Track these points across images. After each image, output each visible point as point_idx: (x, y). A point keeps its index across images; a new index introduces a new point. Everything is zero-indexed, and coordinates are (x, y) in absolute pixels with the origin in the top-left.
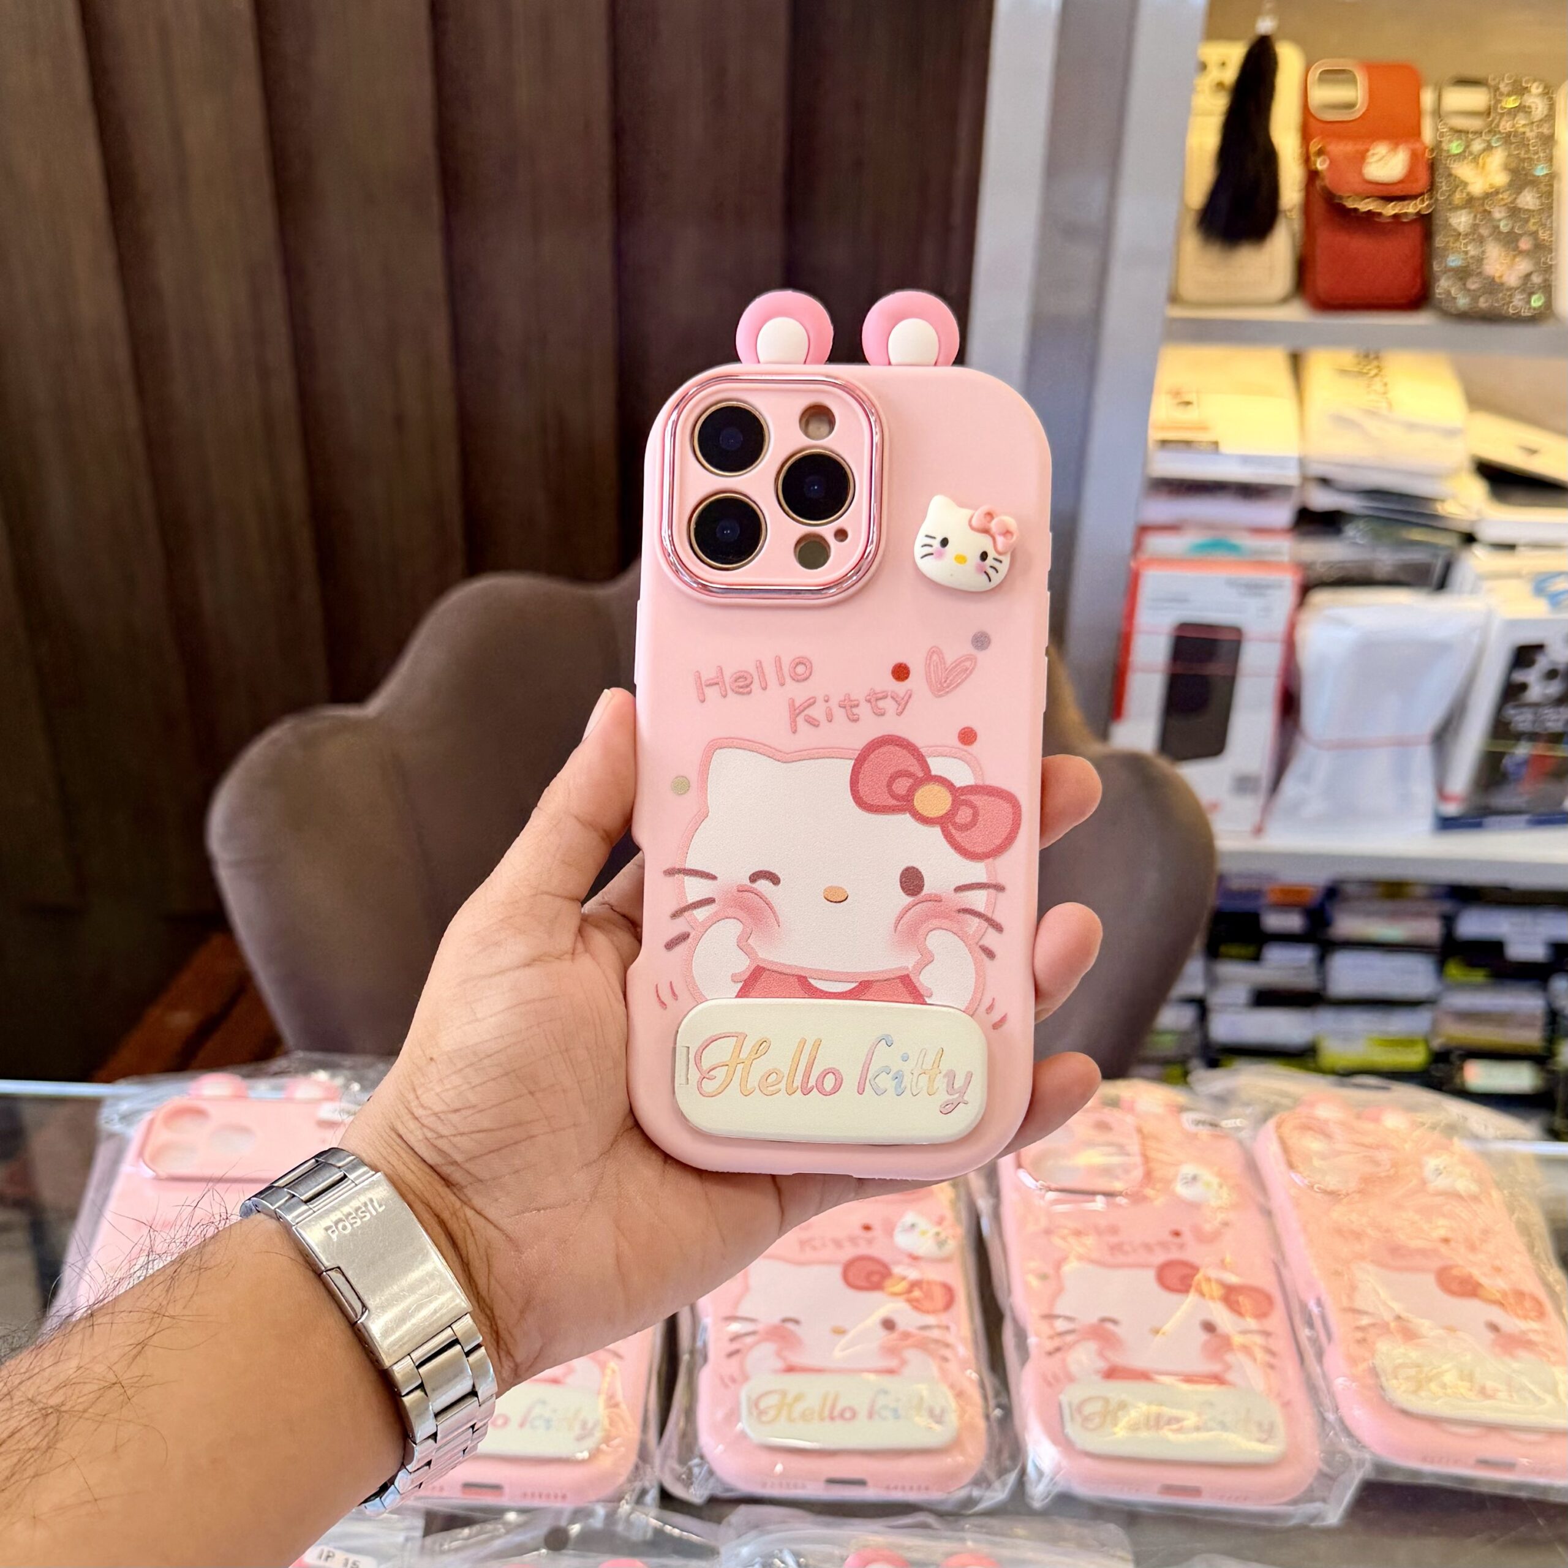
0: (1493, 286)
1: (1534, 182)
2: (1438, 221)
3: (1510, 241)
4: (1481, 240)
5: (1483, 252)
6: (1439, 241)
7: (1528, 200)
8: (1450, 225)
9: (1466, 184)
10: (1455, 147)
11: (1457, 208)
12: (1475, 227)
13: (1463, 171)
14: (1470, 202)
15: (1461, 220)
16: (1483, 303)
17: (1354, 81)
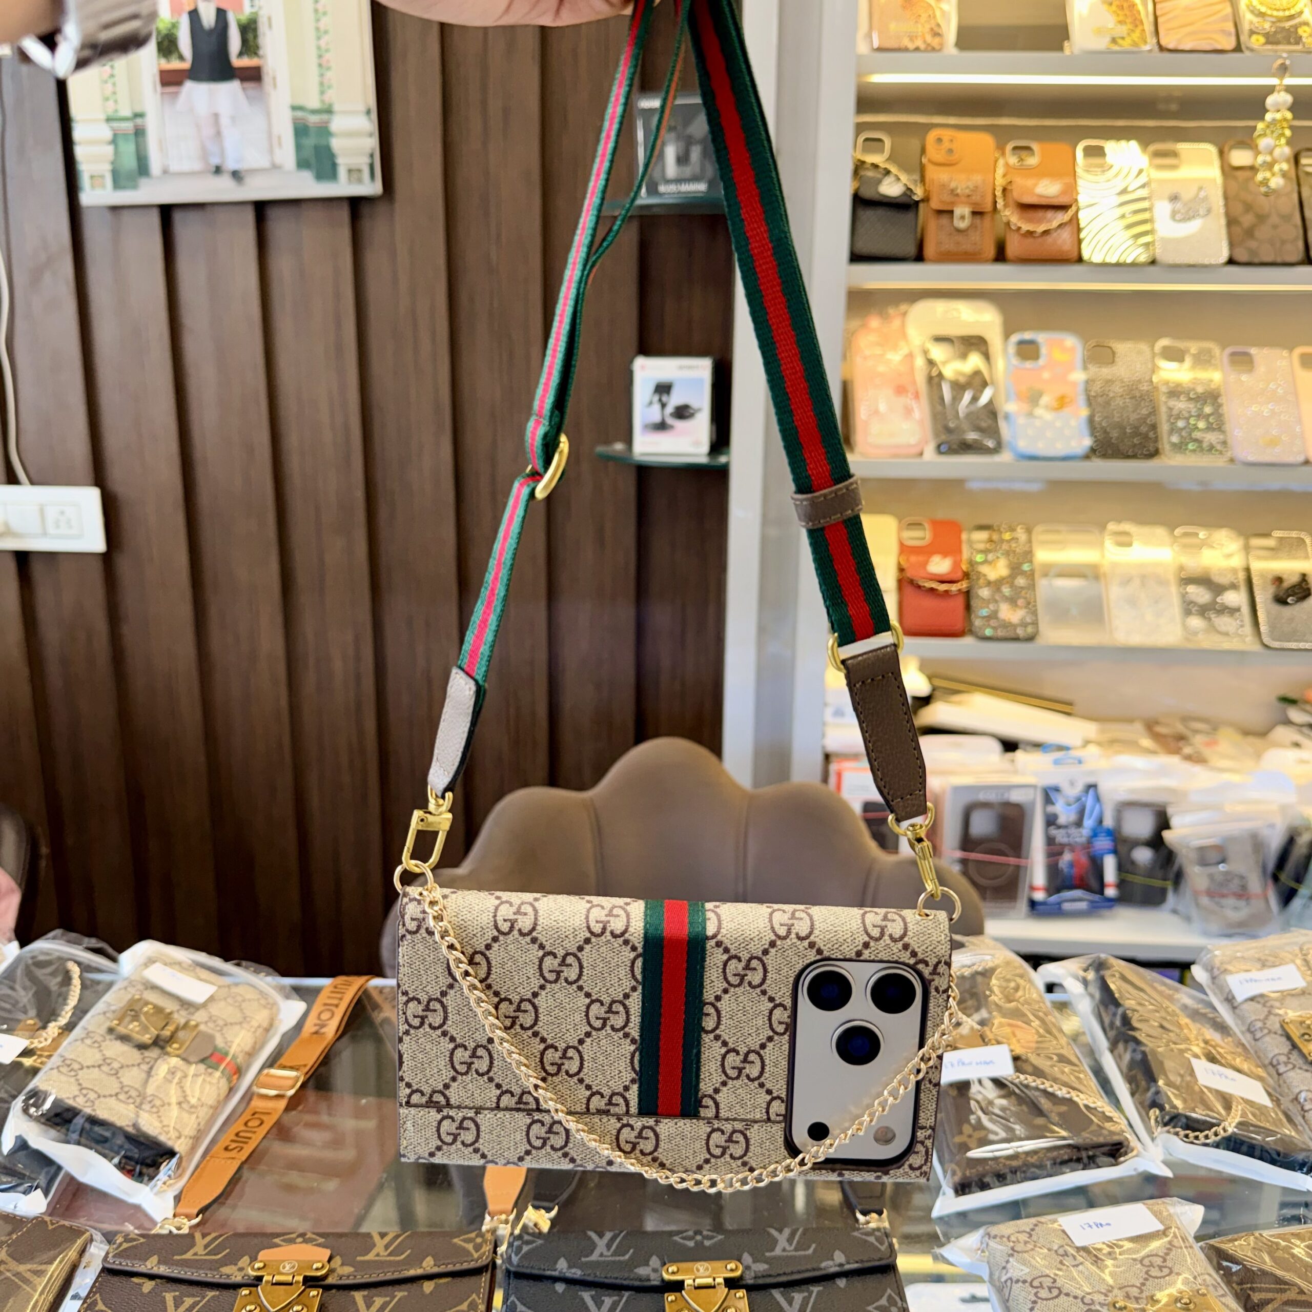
0: (1006, 625)
1: (1023, 573)
2: (972, 594)
3: (1012, 601)
4: (996, 601)
5: (998, 606)
6: (974, 603)
7: (1021, 581)
8: (978, 596)
9: (985, 575)
10: (979, 558)
11: (981, 587)
12: (993, 596)
13: (984, 569)
14: (989, 583)
15: (985, 593)
16: (1000, 633)
17: (925, 529)
